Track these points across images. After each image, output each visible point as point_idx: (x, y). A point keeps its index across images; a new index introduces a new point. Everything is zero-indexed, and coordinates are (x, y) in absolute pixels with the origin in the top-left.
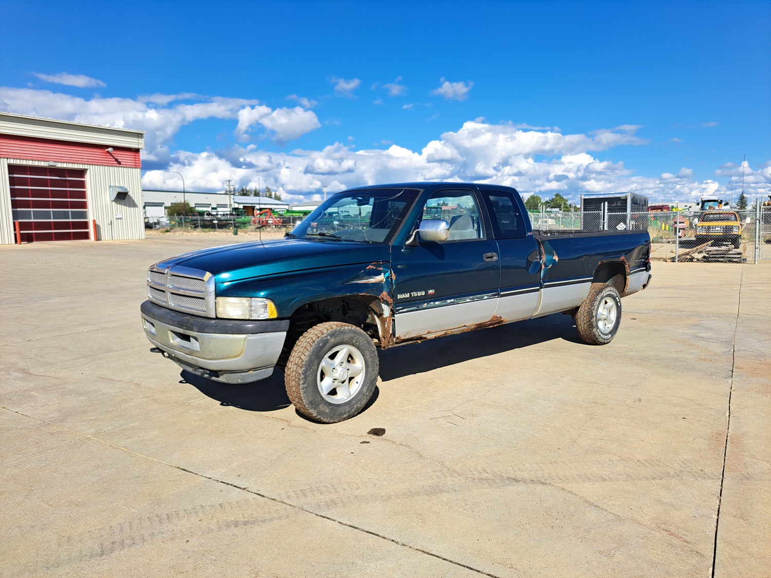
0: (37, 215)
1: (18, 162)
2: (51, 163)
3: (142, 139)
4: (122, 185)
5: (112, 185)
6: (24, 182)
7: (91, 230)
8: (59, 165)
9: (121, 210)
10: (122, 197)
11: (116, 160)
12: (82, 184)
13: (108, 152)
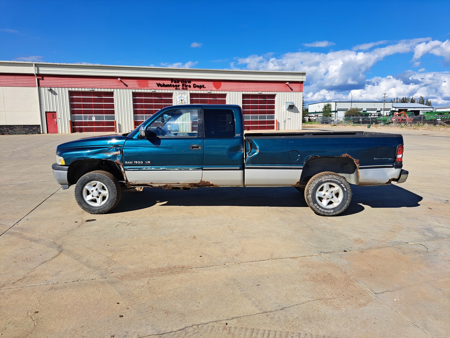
0: (252, 117)
1: (246, 93)
2: (260, 92)
3: (305, 76)
4: (292, 102)
5: (287, 102)
6: (248, 102)
7: (275, 125)
8: (263, 93)
9: (291, 114)
10: (292, 107)
11: (291, 88)
12: (273, 102)
13: (287, 85)
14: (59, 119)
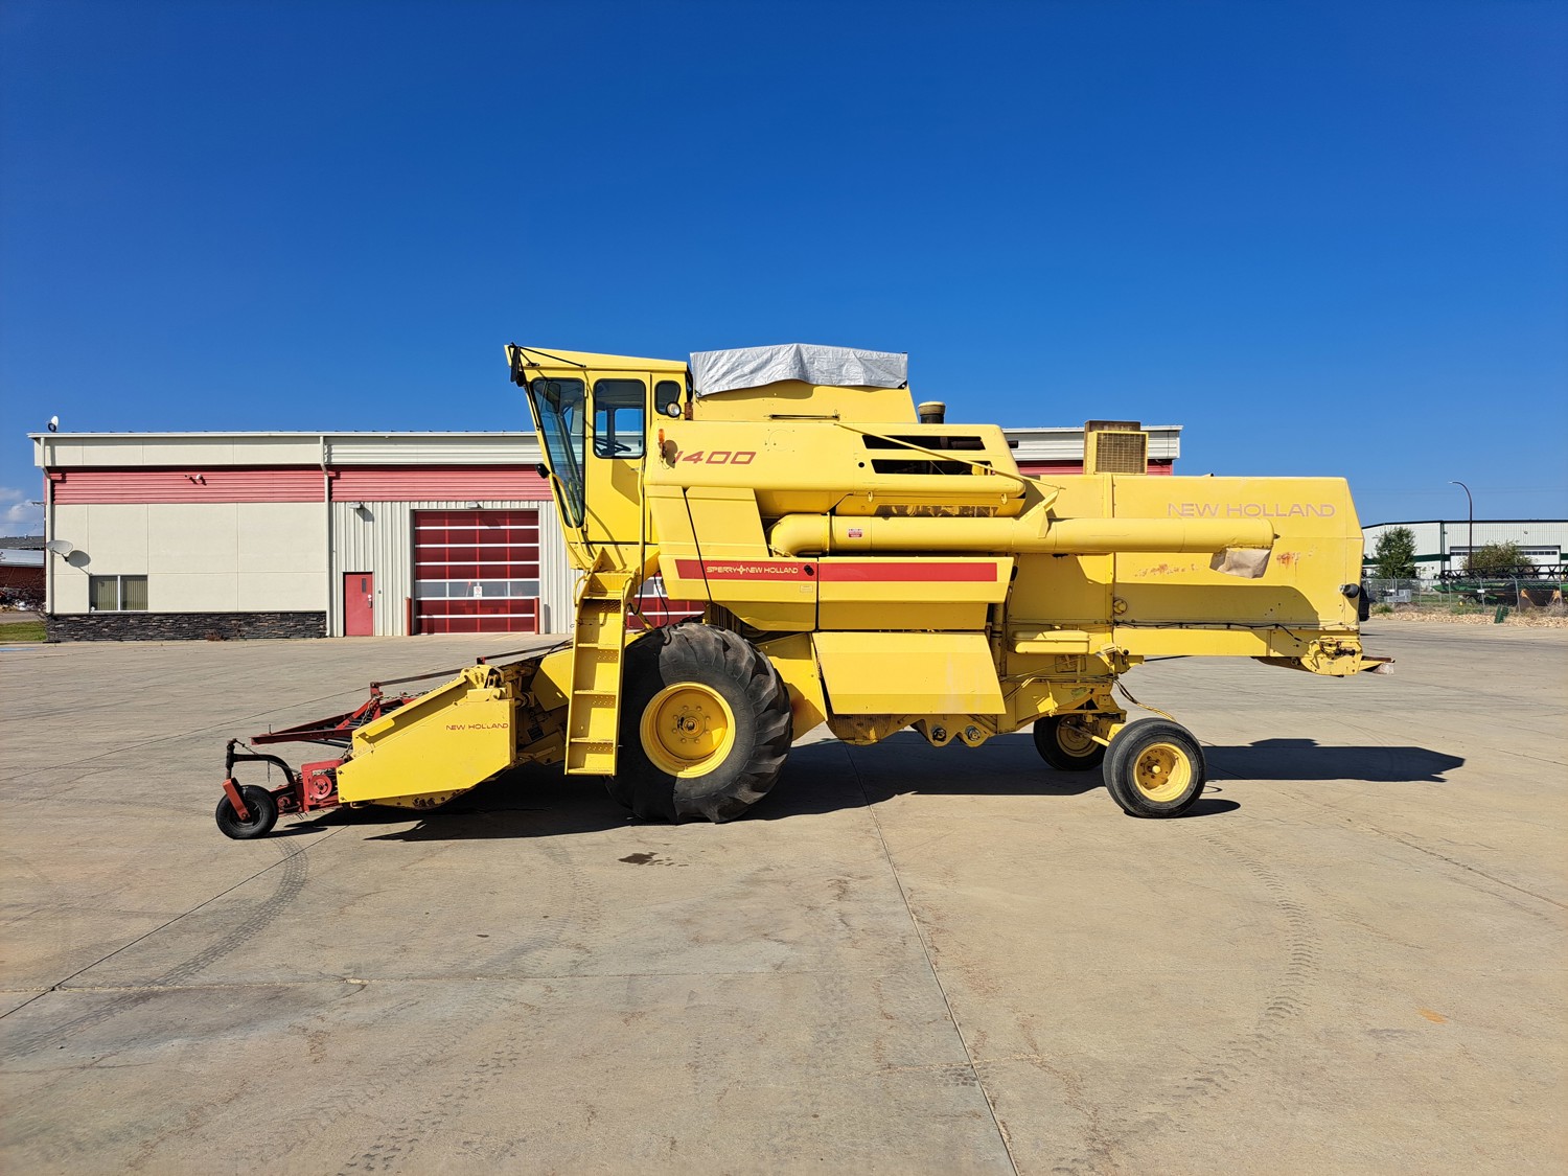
14: (380, 592)
